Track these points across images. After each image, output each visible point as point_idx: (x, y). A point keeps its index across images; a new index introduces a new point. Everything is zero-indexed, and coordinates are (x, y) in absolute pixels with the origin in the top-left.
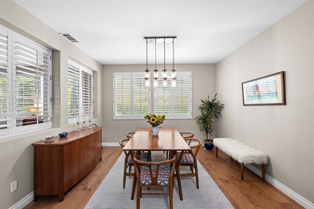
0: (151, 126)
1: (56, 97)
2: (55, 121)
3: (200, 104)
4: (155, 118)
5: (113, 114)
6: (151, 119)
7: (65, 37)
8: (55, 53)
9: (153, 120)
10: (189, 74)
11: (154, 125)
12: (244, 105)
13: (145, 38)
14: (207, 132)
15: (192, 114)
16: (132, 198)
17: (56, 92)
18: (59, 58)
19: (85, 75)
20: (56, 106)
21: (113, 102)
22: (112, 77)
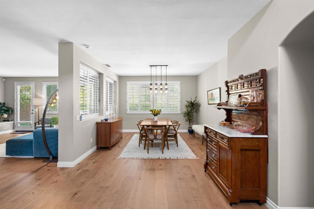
0: (153, 116)
1: (101, 99)
2: (100, 112)
3: (186, 103)
4: (156, 111)
5: (126, 110)
6: (153, 111)
7: (105, 66)
8: (100, 75)
9: (155, 112)
10: (179, 83)
11: (155, 115)
12: (209, 104)
13: (150, 66)
14: (190, 122)
15: (181, 110)
16: (144, 149)
17: (101, 96)
18: (103, 78)
19: (111, 84)
20: (101, 104)
21: (126, 102)
22: (126, 85)
